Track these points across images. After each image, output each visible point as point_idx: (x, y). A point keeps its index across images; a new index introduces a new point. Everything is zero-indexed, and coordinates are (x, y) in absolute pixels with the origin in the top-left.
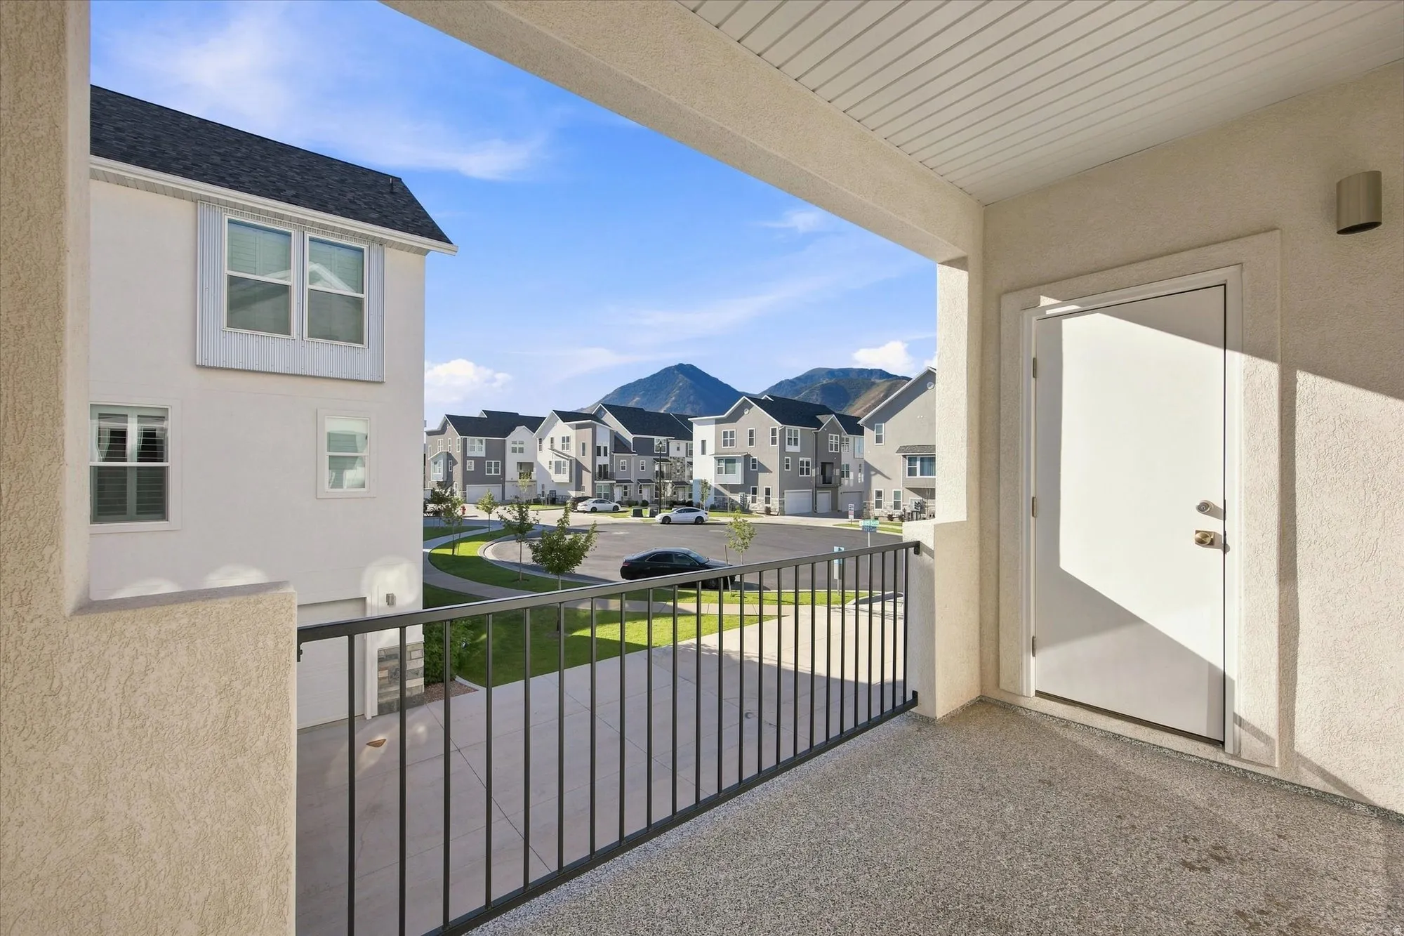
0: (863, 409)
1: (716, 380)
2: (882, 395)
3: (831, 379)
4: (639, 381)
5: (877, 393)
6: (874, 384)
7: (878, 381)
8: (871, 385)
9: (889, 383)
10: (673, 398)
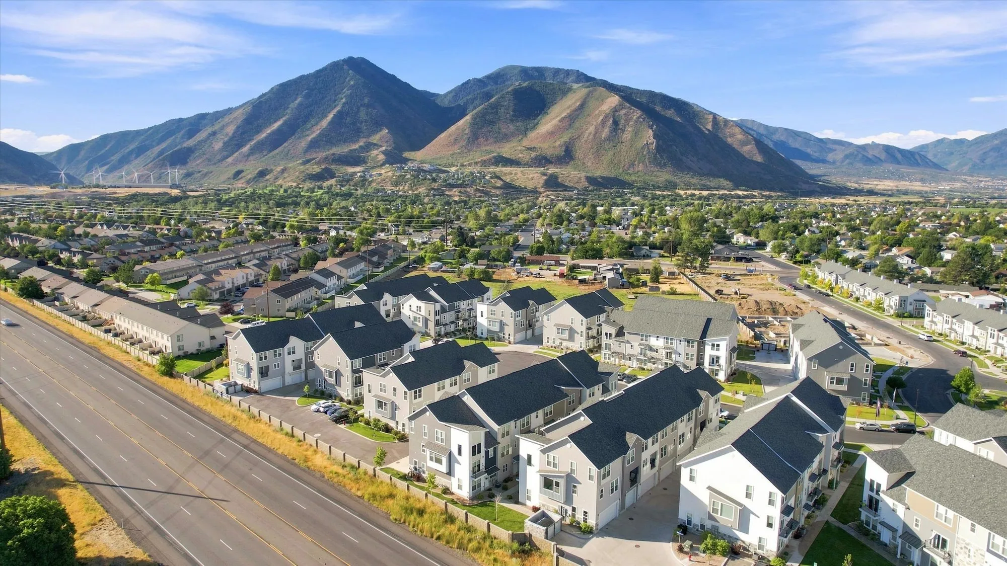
0: (559, 118)
1: (393, 77)
2: (578, 104)
3: (525, 81)
4: (302, 77)
5: (574, 100)
6: (570, 89)
7: (575, 86)
8: (565, 91)
9: (587, 90)
10: (344, 100)
